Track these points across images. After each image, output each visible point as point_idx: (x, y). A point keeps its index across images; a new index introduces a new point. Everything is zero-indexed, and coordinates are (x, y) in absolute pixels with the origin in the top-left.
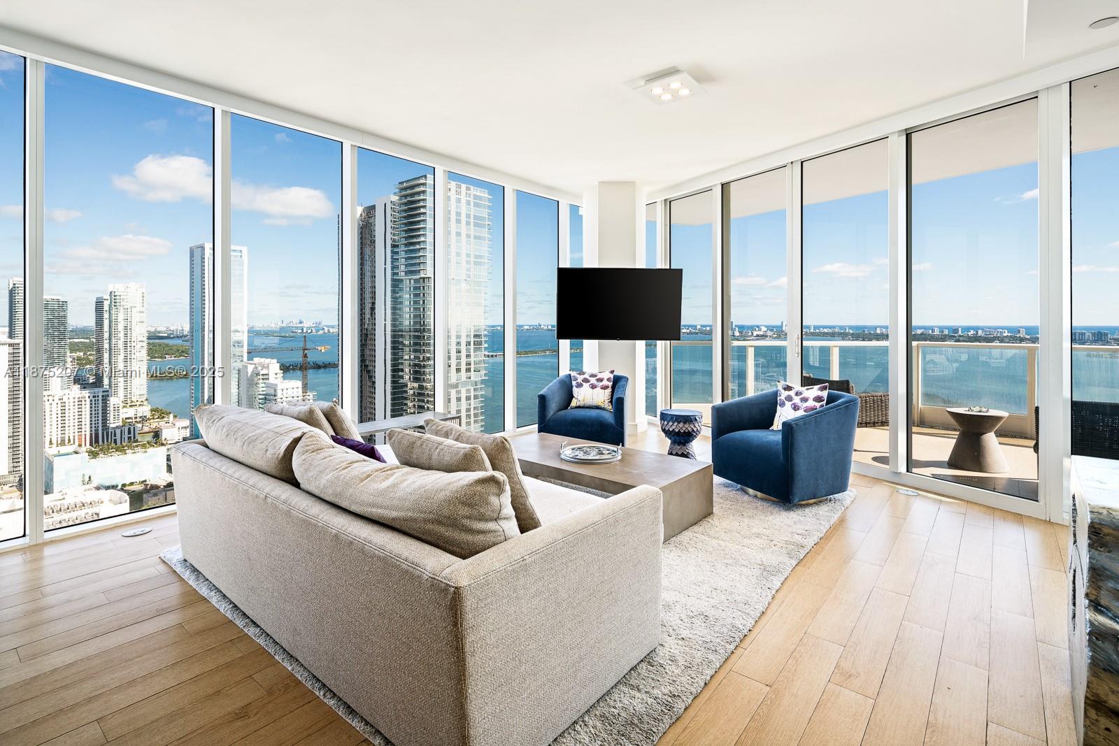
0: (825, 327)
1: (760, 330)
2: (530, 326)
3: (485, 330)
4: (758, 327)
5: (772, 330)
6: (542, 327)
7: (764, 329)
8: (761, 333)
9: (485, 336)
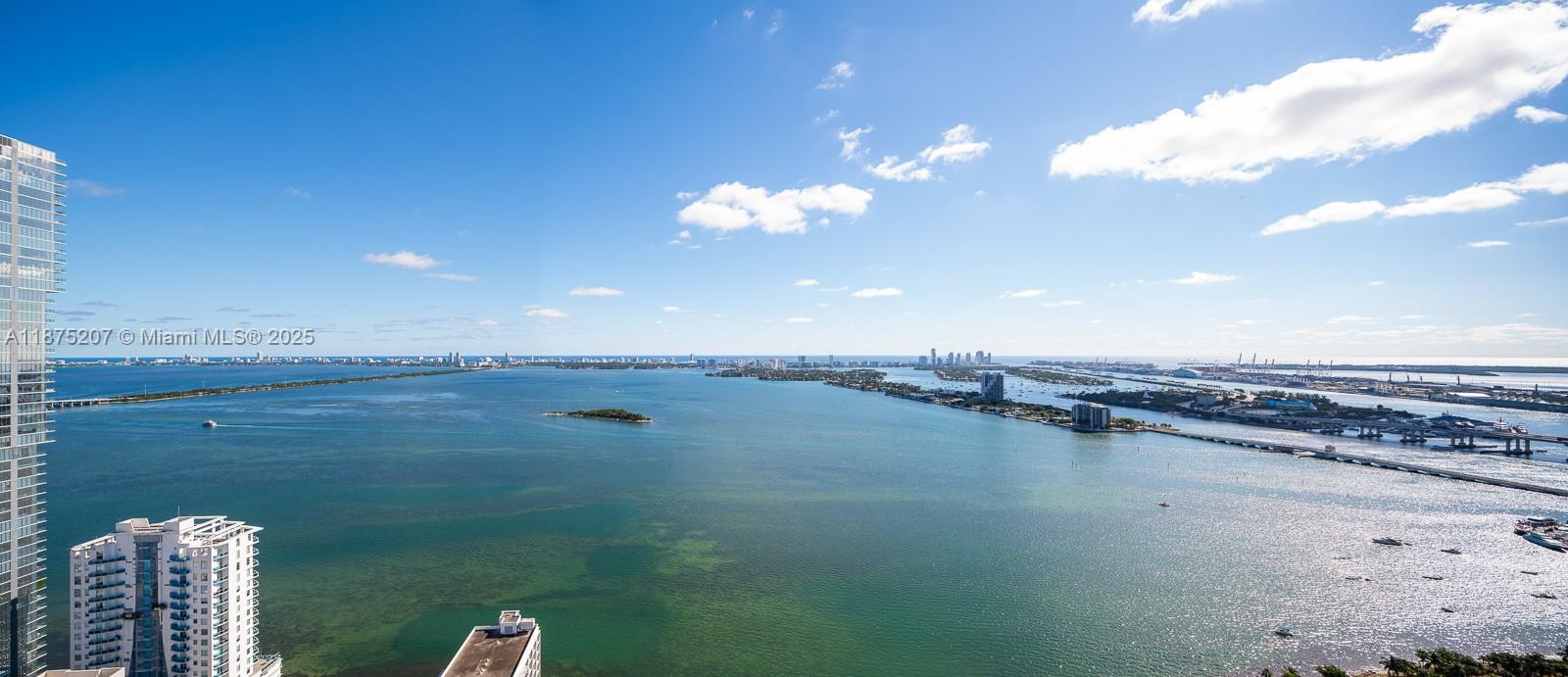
0: (542, 358)
1: (485, 361)
2: (168, 359)
3: (48, 366)
4: (484, 358)
5: (497, 361)
6: (191, 360)
7: (489, 360)
8: (487, 364)
9: (47, 376)
